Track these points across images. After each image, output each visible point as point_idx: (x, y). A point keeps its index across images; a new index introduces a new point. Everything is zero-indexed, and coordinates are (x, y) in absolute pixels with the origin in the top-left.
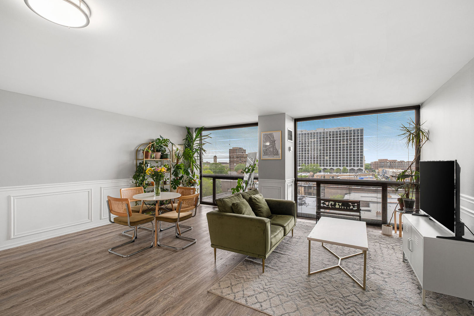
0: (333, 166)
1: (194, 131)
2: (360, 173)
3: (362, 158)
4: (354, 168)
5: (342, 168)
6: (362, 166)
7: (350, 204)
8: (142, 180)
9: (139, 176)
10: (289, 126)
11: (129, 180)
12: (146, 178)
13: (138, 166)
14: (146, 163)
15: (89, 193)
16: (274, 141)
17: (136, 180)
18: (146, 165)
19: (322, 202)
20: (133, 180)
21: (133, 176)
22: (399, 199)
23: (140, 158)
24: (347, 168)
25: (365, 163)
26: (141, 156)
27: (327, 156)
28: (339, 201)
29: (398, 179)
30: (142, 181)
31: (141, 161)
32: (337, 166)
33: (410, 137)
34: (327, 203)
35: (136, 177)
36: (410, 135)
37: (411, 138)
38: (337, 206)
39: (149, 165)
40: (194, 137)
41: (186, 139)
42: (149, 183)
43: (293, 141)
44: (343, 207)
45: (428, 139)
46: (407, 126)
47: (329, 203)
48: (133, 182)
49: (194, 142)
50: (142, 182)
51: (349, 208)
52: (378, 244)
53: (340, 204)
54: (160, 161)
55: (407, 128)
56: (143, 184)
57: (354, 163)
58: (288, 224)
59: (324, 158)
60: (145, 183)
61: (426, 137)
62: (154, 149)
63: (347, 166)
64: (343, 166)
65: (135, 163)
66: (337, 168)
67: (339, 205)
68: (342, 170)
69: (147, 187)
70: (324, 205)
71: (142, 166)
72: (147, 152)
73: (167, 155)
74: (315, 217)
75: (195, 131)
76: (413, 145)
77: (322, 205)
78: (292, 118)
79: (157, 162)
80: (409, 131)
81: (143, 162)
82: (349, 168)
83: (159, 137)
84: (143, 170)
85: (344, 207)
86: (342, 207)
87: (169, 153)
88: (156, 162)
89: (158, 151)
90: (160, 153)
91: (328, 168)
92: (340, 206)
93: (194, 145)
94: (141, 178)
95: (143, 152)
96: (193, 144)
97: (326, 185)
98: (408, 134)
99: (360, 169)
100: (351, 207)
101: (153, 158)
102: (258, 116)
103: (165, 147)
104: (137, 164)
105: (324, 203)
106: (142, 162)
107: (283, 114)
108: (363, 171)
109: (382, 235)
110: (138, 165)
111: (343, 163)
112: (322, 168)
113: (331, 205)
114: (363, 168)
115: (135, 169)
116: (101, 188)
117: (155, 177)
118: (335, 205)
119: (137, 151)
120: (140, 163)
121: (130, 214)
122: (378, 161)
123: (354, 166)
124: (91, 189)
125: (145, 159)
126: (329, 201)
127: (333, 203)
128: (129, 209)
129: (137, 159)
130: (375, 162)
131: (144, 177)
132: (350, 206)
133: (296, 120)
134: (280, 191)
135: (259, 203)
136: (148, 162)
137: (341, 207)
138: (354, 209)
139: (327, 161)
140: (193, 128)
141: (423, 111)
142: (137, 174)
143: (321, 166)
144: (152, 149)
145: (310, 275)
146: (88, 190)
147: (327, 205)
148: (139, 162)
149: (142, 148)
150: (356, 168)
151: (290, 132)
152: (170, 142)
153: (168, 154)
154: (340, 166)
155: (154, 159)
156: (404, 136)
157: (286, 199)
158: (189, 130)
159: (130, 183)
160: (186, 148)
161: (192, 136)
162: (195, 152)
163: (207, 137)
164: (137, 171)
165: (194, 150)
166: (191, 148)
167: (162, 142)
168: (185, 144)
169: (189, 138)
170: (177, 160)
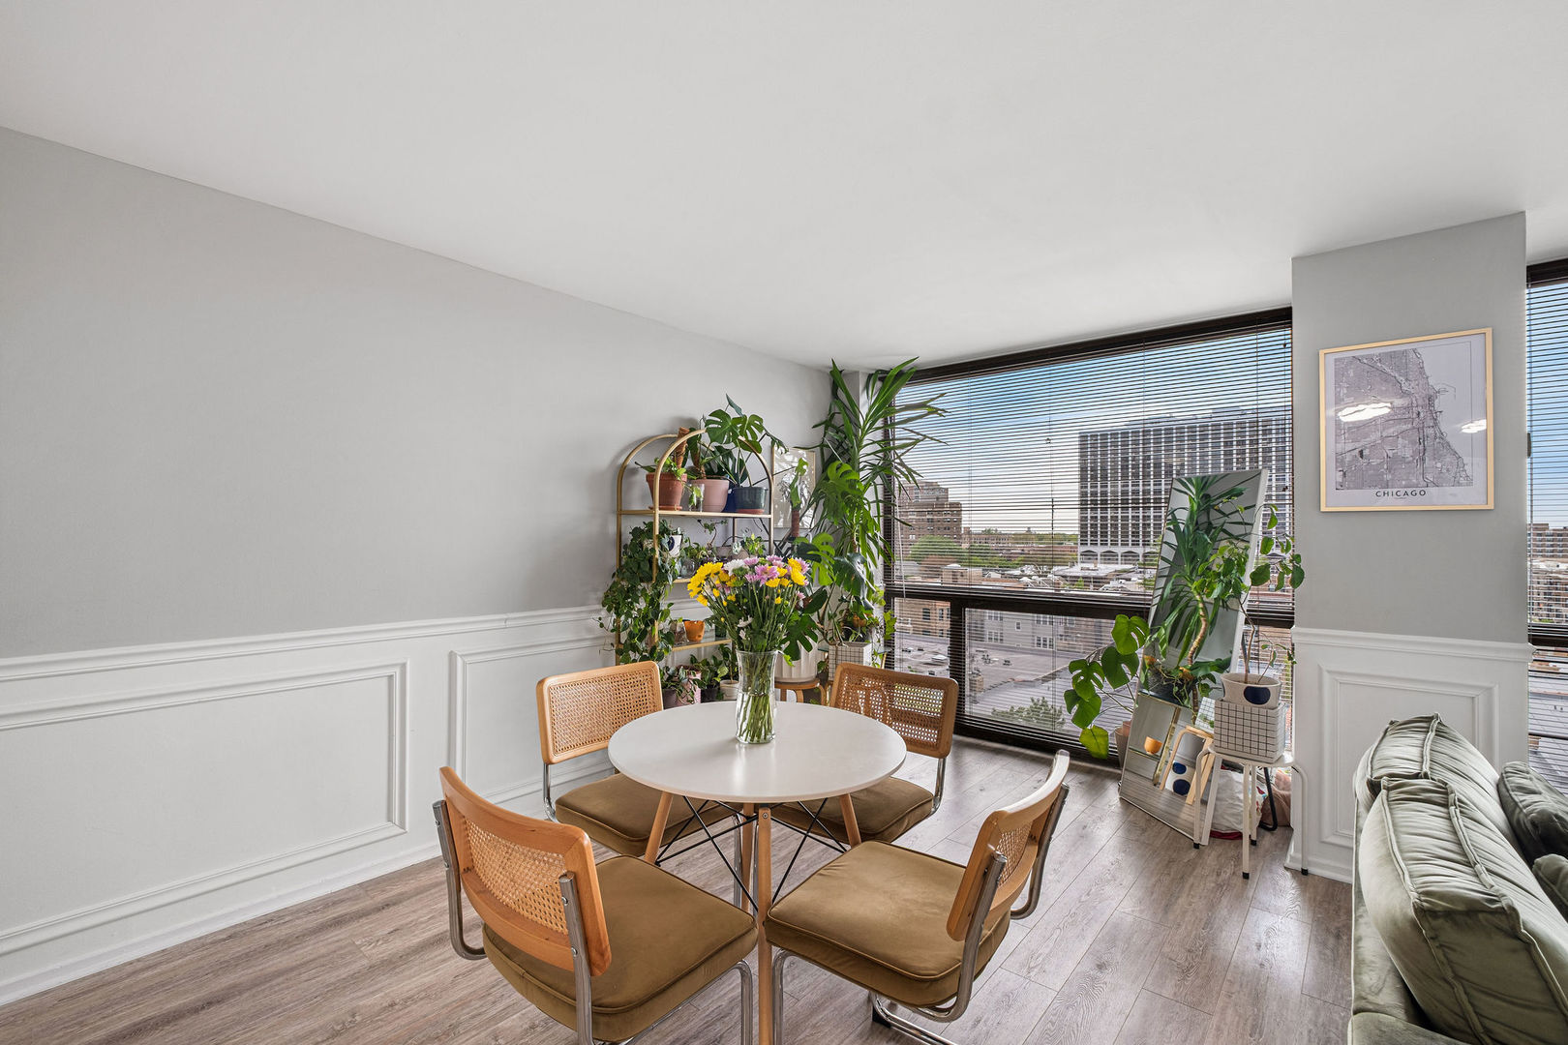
1: (861, 388)
8: (645, 616)
9: (631, 593)
11: (584, 615)
12: (663, 607)
13: (626, 546)
14: (664, 531)
15: (394, 685)
16: (1430, 399)
17: (619, 615)
18: (665, 540)
20: (604, 613)
21: (601, 595)
23: (636, 507)
26: (638, 494)
30: (648, 620)
31: (639, 523)
35: (616, 600)
39: (677, 539)
40: (864, 410)
41: (827, 424)
42: (678, 630)
48: (602, 625)
49: (864, 435)
50: (647, 625)
54: (724, 521)
56: (652, 638)
60: (661, 631)
62: (696, 462)
65: (612, 529)
69: (667, 649)
71: (648, 544)
72: (670, 476)
73: (754, 491)
75: (867, 387)
79: (710, 528)
81: (651, 525)
83: (723, 406)
84: (651, 567)
87: (764, 485)
88: (706, 526)
89: (714, 473)
90: (723, 486)
93: (863, 451)
94: (642, 604)
95: (650, 480)
96: (860, 447)
101: (696, 508)
103: (745, 454)
104: (620, 534)
106: (643, 527)
110: (628, 538)
115: (612, 562)
116: (452, 656)
117: (742, 623)
119: (623, 473)
120: (636, 532)
121: (594, 954)
124: (404, 666)
125: (658, 512)
128: (586, 905)
129: (621, 513)
131: (653, 603)
136: (671, 525)
140: (856, 373)
142: (624, 583)
144: (690, 463)
146: (389, 672)
148: (630, 525)
149: (644, 459)
152: (767, 434)
153: (760, 489)
155: (701, 513)
158: (837, 380)
159: (590, 630)
160: (826, 463)
161: (852, 409)
162: (870, 482)
163: (923, 411)
164: (620, 571)
165: (862, 474)
166: (852, 460)
167: (737, 428)
168: (822, 446)
169: (839, 420)
170: (796, 518)
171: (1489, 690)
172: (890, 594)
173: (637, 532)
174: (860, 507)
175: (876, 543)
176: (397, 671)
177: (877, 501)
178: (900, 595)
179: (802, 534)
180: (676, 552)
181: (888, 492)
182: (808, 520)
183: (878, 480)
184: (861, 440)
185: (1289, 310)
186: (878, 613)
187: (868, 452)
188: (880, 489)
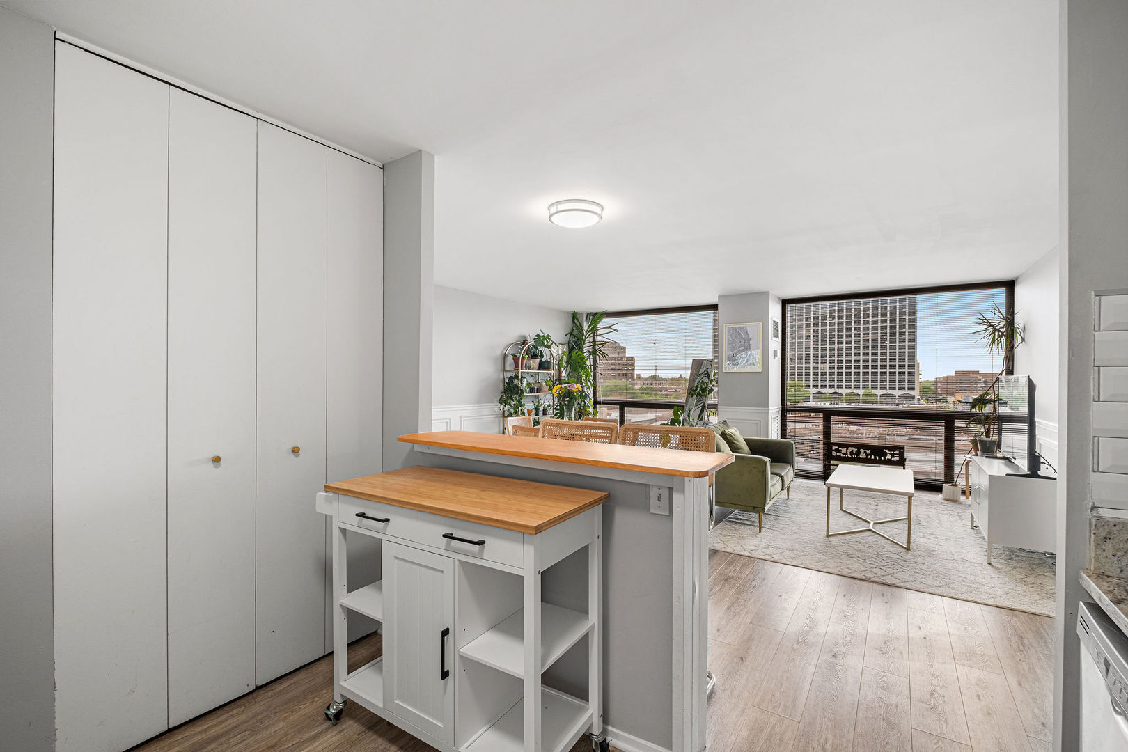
0: (840, 387)
1: (585, 318)
2: (906, 405)
3: (912, 367)
4: (892, 392)
5: (861, 392)
6: (912, 388)
7: (887, 451)
9: (510, 398)
10: (775, 312)
11: (491, 407)
13: (507, 383)
14: (522, 377)
16: (749, 341)
17: (505, 406)
18: (523, 380)
19: (834, 448)
20: (498, 405)
21: (497, 399)
22: (972, 441)
24: (874, 392)
25: (920, 380)
27: (824, 362)
28: (866, 447)
29: (974, 407)
32: (848, 387)
33: (995, 335)
34: (844, 450)
35: (505, 400)
36: (993, 333)
37: (996, 337)
38: (862, 456)
40: (585, 328)
41: (571, 334)
43: (780, 340)
44: (873, 458)
45: (1023, 340)
46: (990, 316)
47: (847, 449)
48: (496, 409)
49: (586, 338)
51: (885, 458)
52: (935, 511)
53: (868, 452)
55: (990, 321)
57: (893, 380)
58: (786, 474)
59: (816, 368)
61: (1020, 335)
63: (875, 387)
64: (865, 387)
65: (501, 376)
66: (849, 391)
67: (865, 452)
68: (861, 397)
70: (839, 454)
71: (516, 382)
73: (546, 363)
74: (822, 475)
75: (587, 319)
76: (1000, 348)
77: (834, 453)
78: (779, 298)
79: (532, 376)
80: (991, 326)
81: (517, 375)
82: (879, 392)
83: (539, 332)
84: (517, 390)
85: (875, 457)
86: (871, 457)
87: (550, 360)
89: (534, 356)
90: (537, 361)
91: (827, 391)
92: (867, 455)
93: (585, 346)
94: (515, 402)
95: (514, 359)
96: (584, 344)
97: (841, 418)
98: (991, 329)
99: (906, 395)
100: (889, 457)
102: (719, 296)
103: (544, 349)
104: (504, 379)
105: (837, 451)
106: (512, 376)
107: (765, 294)
108: (916, 401)
109: (943, 501)
110: (507, 380)
111: (865, 380)
112: (812, 391)
113: (852, 453)
114: (916, 393)
115: (501, 388)
116: (461, 417)
118: (858, 453)
119: (505, 356)
122: (954, 375)
123: (893, 387)
124: (450, 419)
125: (520, 370)
126: (847, 446)
127: (855, 450)
129: (504, 370)
130: (947, 378)
131: (519, 402)
132: (886, 454)
133: (785, 303)
134: (759, 426)
135: (737, 441)
137: (869, 457)
138: (893, 459)
139: (823, 374)
140: (582, 314)
141: (1019, 291)
142: (507, 395)
143: (808, 386)
145: (828, 536)
147: (843, 454)
148: (508, 375)
150: (897, 392)
151: (776, 323)
152: (551, 341)
153: (550, 362)
154: (857, 387)
156: (983, 334)
157: (770, 438)
158: (575, 316)
159: (495, 411)
160: (571, 350)
161: (581, 328)
162: (588, 358)
163: (610, 330)
164: (505, 391)
165: (585, 354)
166: (581, 349)
167: (542, 340)
168: (569, 343)
169: (575, 332)
170: (560, 372)
171: (760, 421)
172: (596, 403)
173: (511, 379)
174: (585, 368)
175: (590, 382)
176: (448, 421)
177: (591, 365)
178: (600, 403)
179: (563, 379)
180: (524, 385)
181: (595, 361)
182: (564, 374)
183: (591, 357)
184: (584, 341)
185: (717, 305)
186: (591, 410)
187: (587, 346)
188: (592, 360)
